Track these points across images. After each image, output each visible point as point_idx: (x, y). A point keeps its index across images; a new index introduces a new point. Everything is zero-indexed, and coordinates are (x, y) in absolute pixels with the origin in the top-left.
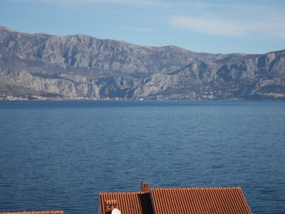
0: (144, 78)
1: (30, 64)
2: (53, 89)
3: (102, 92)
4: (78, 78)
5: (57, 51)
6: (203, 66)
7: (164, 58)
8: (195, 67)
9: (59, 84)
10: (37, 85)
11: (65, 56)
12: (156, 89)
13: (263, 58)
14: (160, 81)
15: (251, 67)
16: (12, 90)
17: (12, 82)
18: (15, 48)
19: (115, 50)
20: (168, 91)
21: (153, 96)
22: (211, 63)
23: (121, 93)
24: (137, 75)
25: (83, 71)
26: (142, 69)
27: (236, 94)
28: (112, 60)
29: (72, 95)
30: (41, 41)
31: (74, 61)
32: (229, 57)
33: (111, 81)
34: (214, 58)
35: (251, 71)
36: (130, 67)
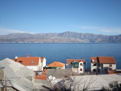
0: (96, 39)
1: (79, 37)
2: (82, 41)
3: (90, 42)
5: (83, 35)
6: (106, 37)
7: (100, 36)
8: (105, 38)
10: (80, 40)
12: (98, 41)
13: (116, 36)
14: (99, 40)
16: (76, 41)
18: (77, 35)
19: (92, 35)
20: (100, 42)
21: (98, 42)
22: (107, 37)
23: (93, 42)
24: (95, 39)
25: (87, 38)
26: (96, 38)
27: (112, 42)
28: (92, 37)
29: (85, 42)
30: (81, 34)
31: (85, 37)
32: (110, 36)
33: (91, 40)
34: (108, 36)
35: (114, 38)
36: (94, 38)
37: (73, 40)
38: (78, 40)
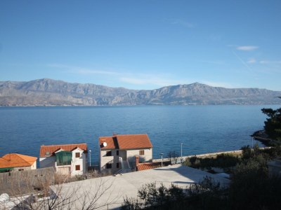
0: (112, 98)
1: (72, 93)
2: (80, 102)
3: (97, 103)
4: (89, 98)
5: (82, 89)
6: (132, 94)
7: (119, 91)
8: (129, 94)
9: (82, 100)
10: (75, 100)
11: (84, 90)
12: (116, 102)
13: (152, 91)
14: (117, 99)
15: (148, 94)
16: (65, 102)
17: (65, 100)
18: (67, 88)
19: (102, 89)
20: (120, 103)
21: (115, 104)
22: (135, 93)
23: (104, 103)
24: (110, 97)
25: (90, 96)
26: (112, 95)
27: (143, 103)
28: (101, 92)
29: (87, 104)
30: (76, 86)
31: (87, 92)
32: (141, 91)
33: (101, 99)
34: (135, 91)
35: (148, 96)
36: (107, 94)
37: (58, 98)
38: (70, 98)
